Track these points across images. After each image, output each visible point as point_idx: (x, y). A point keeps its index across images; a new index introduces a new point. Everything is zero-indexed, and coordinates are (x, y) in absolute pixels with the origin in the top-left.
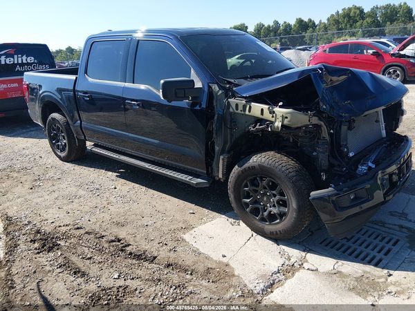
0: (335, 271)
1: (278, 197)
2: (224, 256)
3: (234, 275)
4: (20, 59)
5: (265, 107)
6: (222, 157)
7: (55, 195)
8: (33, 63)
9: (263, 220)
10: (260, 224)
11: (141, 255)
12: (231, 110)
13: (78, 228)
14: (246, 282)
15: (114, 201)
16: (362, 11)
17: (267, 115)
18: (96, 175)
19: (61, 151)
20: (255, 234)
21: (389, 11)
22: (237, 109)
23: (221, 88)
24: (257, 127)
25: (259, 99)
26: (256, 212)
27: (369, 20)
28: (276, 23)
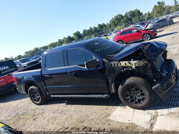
0: (170, 113)
1: (140, 93)
2: (129, 121)
3: (137, 126)
4: (3, 68)
5: (127, 62)
6: (112, 84)
7: (46, 119)
8: (8, 69)
9: (136, 103)
10: (136, 105)
11: (99, 130)
12: (112, 66)
13: (67, 128)
14: (143, 126)
15: (72, 114)
16: (122, 16)
17: (128, 65)
18: (57, 107)
19: (37, 101)
20: (134, 110)
21: (131, 13)
22: (115, 65)
23: (107, 59)
24: (125, 70)
25: (123, 60)
26: (132, 101)
27: (125, 18)
28: (91, 28)
